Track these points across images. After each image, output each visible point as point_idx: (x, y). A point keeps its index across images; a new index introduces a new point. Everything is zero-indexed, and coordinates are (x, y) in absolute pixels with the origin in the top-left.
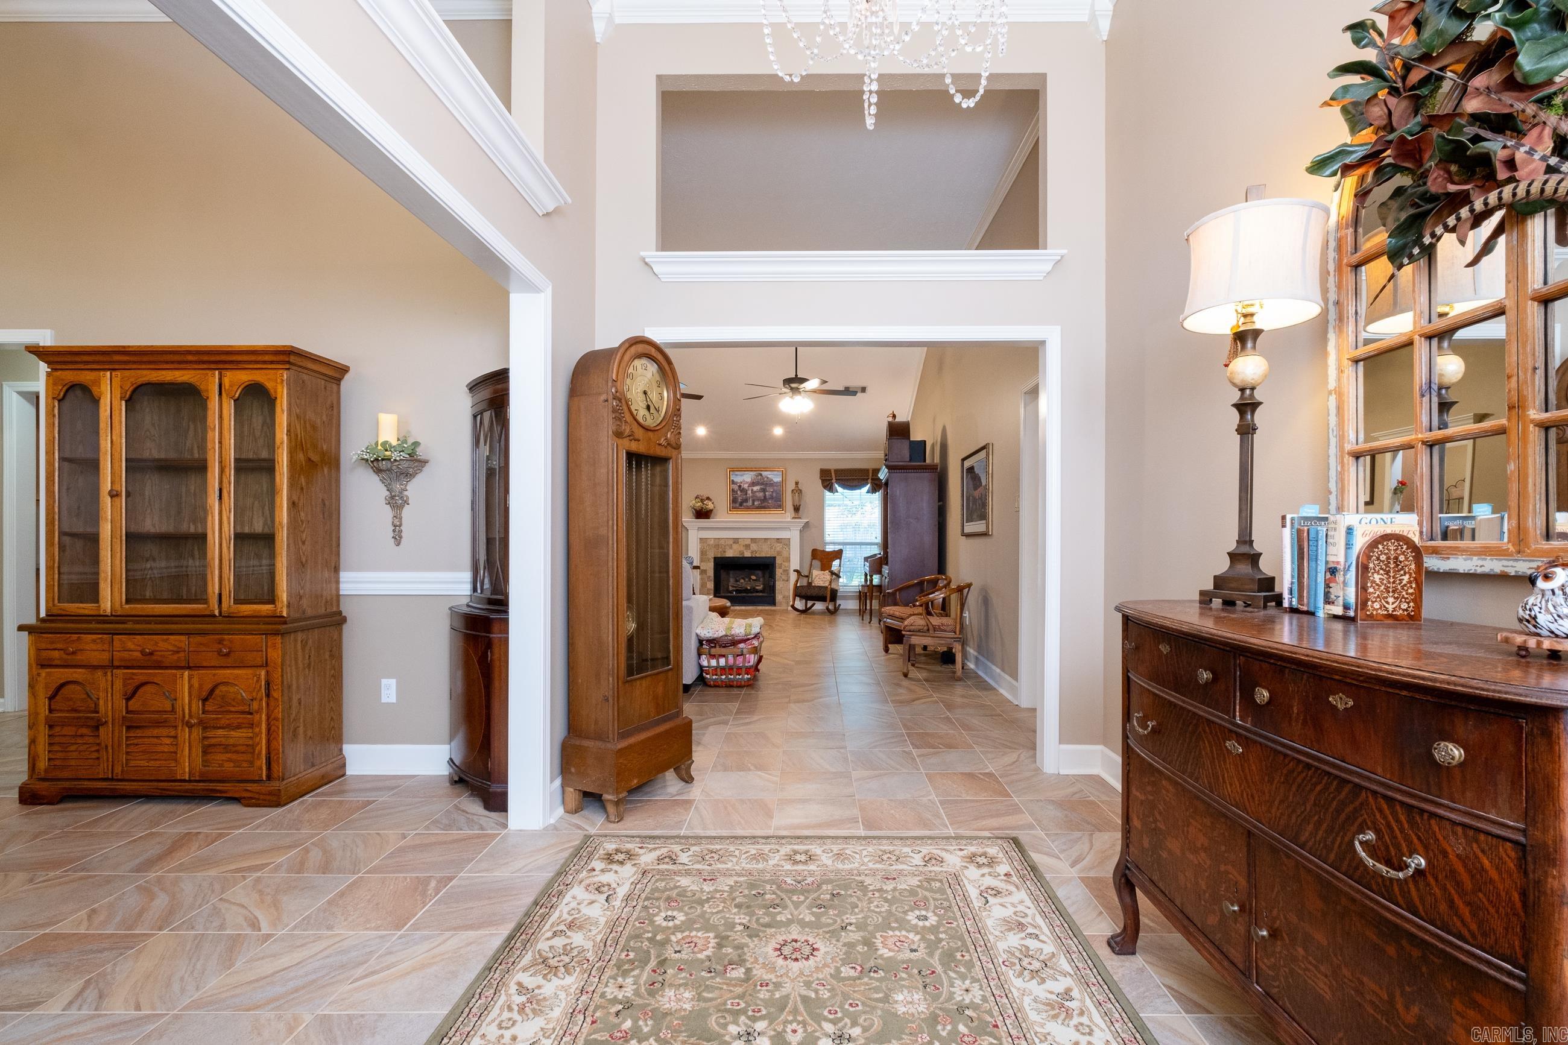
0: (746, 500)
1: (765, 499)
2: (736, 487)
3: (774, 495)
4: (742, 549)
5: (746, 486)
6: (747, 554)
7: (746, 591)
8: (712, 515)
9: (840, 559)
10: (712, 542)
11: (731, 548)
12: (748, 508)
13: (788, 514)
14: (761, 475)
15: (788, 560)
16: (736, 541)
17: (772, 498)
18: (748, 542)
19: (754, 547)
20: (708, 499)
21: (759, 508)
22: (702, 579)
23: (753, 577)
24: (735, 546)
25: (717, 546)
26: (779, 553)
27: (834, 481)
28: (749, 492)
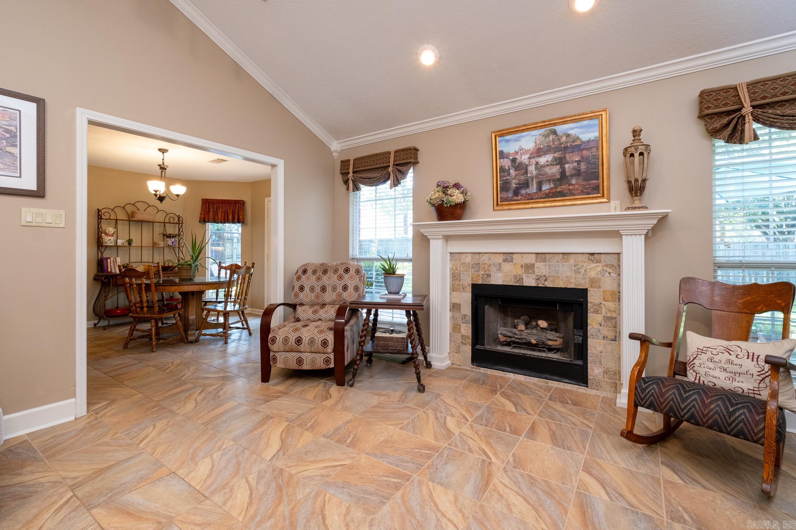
0: (526, 184)
1: (563, 177)
2: (506, 163)
3: (583, 167)
4: (520, 271)
5: (524, 159)
6: (529, 281)
7: (529, 345)
8: (468, 211)
9: (786, 310)
10: (468, 259)
11: (500, 269)
12: (530, 198)
13: (615, 203)
14: (554, 132)
15: (617, 296)
16: (508, 257)
17: (578, 173)
18: (531, 259)
19: (541, 268)
20: (457, 186)
21: (553, 195)
22: (453, 318)
23: (543, 324)
24: (507, 267)
25: (477, 265)
26: (594, 282)
27: (747, 109)
28: (532, 169)
